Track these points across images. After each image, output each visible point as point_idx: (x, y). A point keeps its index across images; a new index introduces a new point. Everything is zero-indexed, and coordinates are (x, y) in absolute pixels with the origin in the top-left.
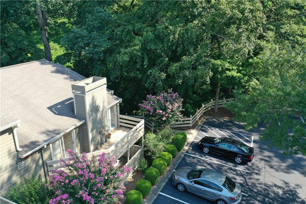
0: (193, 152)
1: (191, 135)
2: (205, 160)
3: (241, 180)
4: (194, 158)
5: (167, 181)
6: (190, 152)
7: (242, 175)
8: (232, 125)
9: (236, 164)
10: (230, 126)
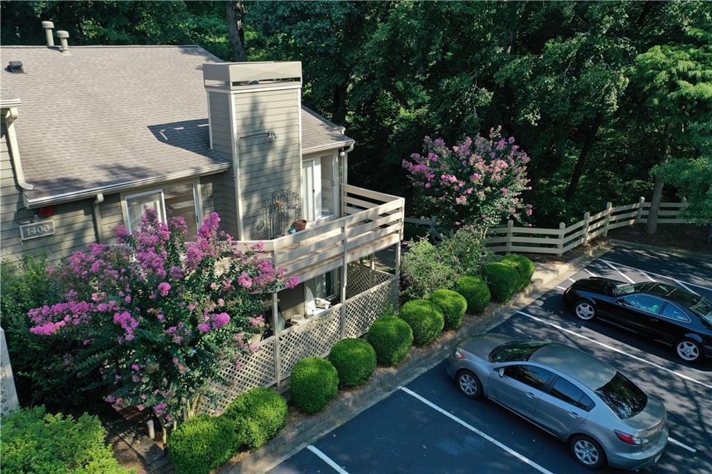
0: (542, 313)
1: (551, 276)
2: (573, 335)
3: (682, 406)
4: (539, 325)
5: (436, 364)
6: (533, 312)
7: (688, 394)
8: (693, 269)
9: (677, 361)
10: (685, 270)
